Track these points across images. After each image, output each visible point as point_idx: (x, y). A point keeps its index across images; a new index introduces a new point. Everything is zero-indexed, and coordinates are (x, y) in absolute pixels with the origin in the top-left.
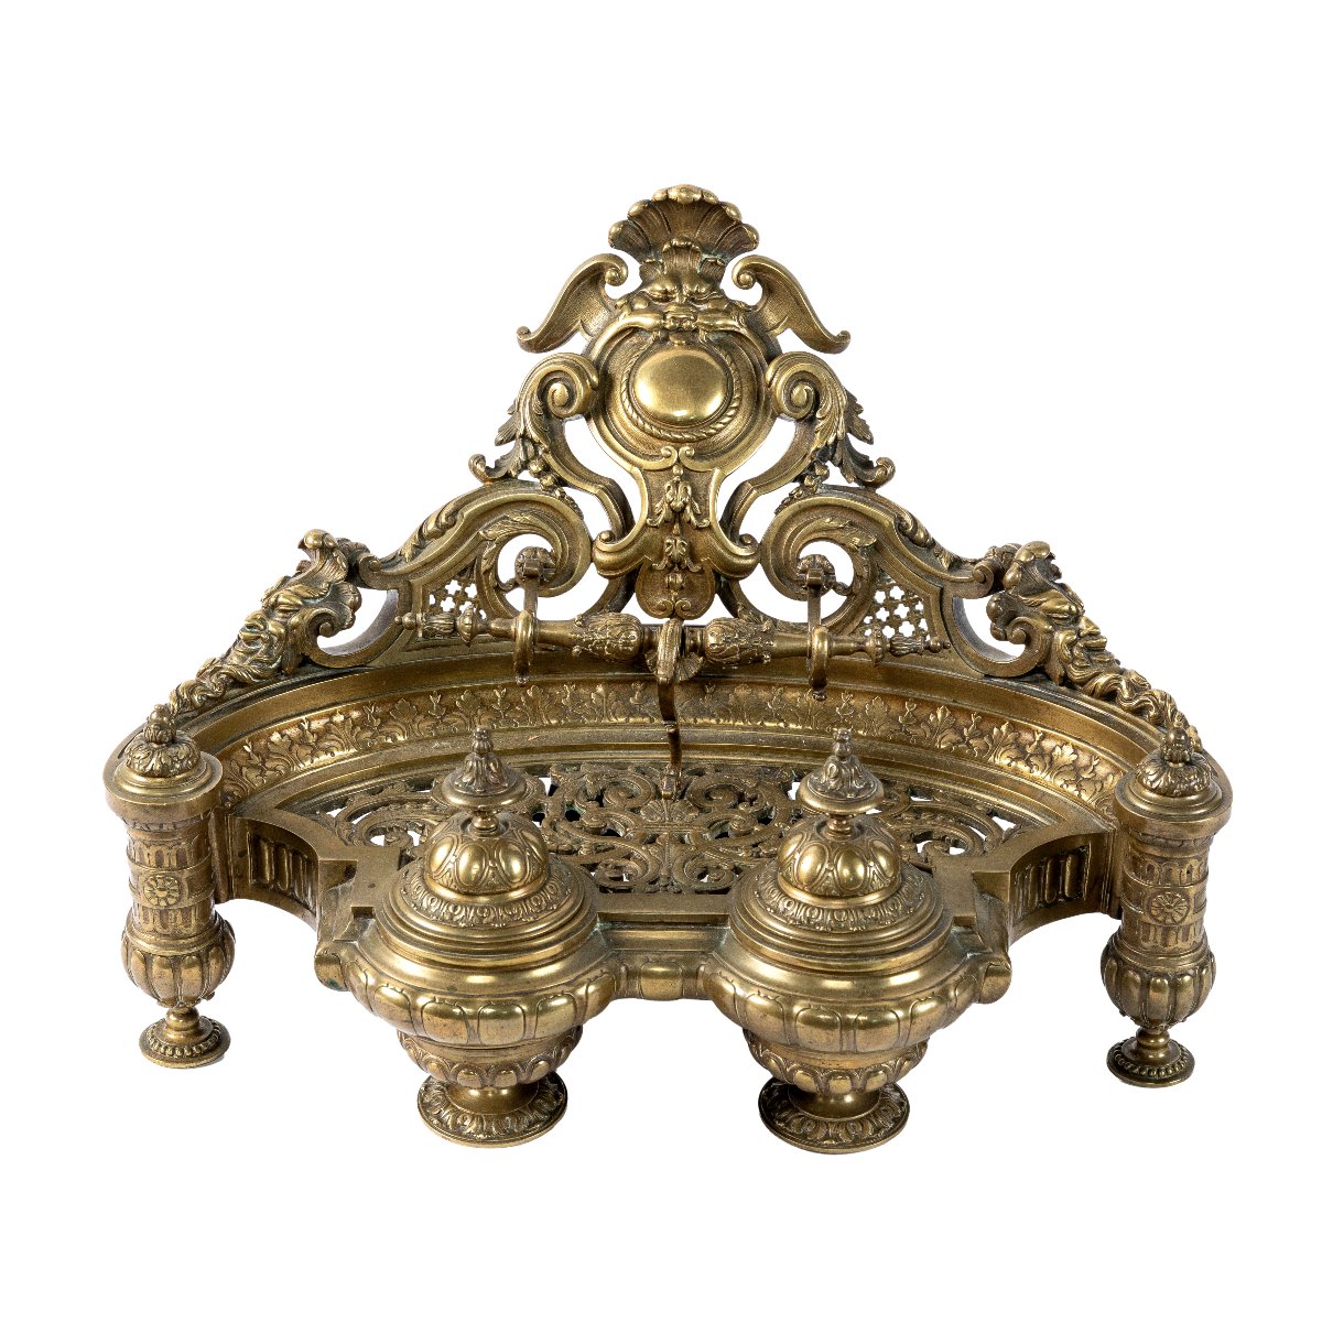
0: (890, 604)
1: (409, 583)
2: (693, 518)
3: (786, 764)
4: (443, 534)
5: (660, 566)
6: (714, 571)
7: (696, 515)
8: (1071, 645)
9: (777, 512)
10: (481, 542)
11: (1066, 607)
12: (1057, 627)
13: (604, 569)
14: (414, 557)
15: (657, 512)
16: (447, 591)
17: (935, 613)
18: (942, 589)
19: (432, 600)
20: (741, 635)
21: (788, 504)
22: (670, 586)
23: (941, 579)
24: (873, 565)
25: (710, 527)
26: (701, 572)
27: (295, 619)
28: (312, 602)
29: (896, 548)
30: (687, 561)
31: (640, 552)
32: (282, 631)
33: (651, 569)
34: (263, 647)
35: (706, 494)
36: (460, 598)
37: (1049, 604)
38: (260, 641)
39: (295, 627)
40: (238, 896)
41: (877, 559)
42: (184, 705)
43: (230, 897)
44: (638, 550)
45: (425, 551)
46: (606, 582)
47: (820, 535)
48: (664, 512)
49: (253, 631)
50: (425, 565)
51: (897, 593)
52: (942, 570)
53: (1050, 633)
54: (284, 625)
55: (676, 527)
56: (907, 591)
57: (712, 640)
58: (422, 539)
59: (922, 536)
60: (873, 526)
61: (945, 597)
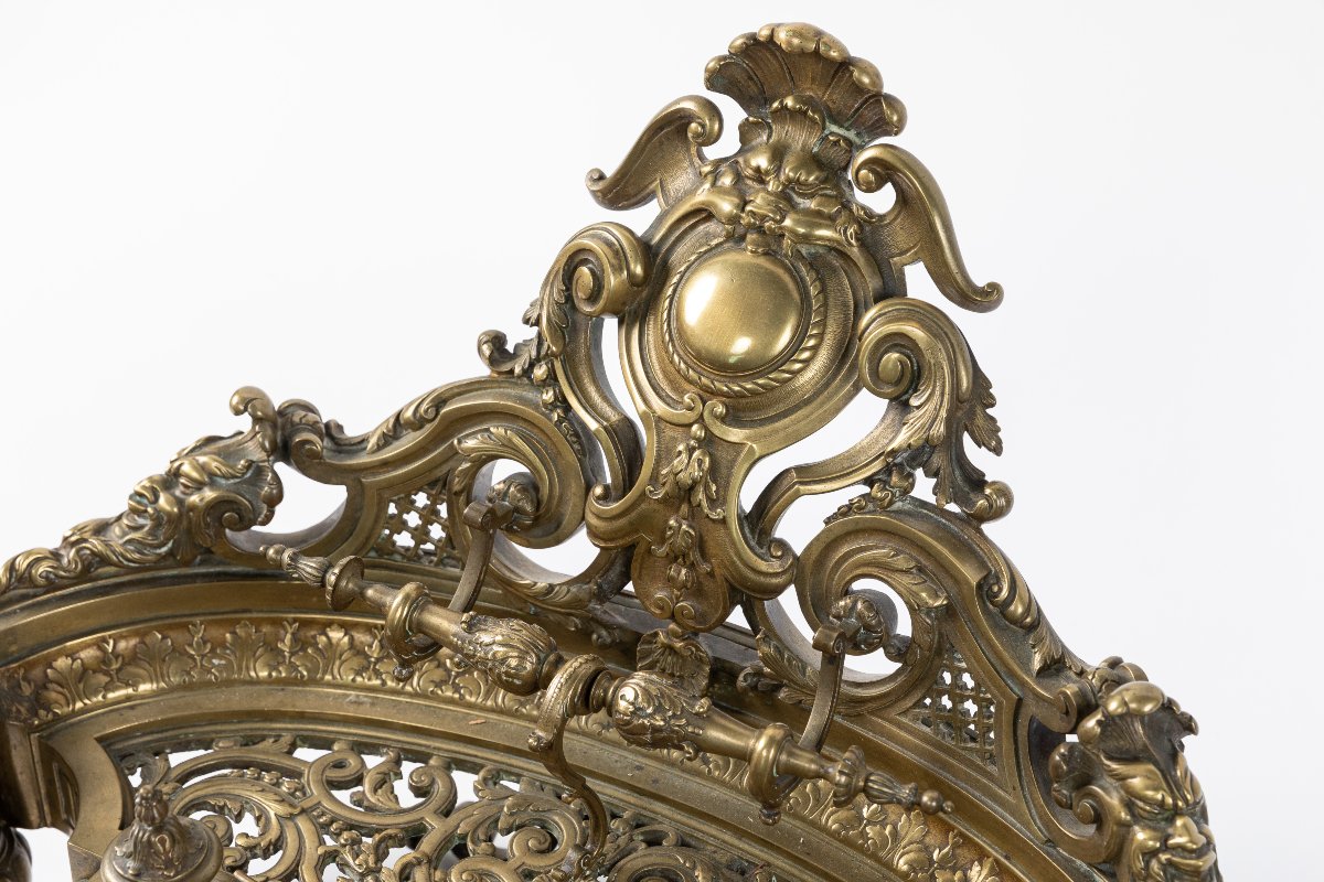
0: (958, 693)
1: (361, 482)
2: (705, 504)
3: (769, 865)
4: (421, 427)
5: (662, 551)
6: (727, 580)
7: (709, 498)
8: (1151, 854)
9: (828, 521)
10: (453, 453)
11: (1159, 796)
12: (1137, 818)
13: (594, 535)
14: (379, 448)
15: (662, 480)
16: (414, 501)
17: (1007, 728)
18: (1020, 700)
19: (392, 509)
20: (659, 709)
21: (844, 514)
22: (670, 580)
23: (1023, 684)
24: (941, 635)
25: (724, 521)
26: (711, 574)
27: (194, 498)
28: (223, 481)
29: (973, 620)
30: (694, 556)
31: (634, 527)
32: (176, 510)
33: (649, 551)
34: (148, 523)
35: (729, 475)
36: (429, 515)
37: (1137, 783)
38: (147, 515)
39: (193, 508)
40: (54, 825)
41: (947, 628)
42: (21, 579)
43: (43, 823)
44: (631, 523)
45: (396, 444)
46: (598, 550)
47: (874, 571)
48: (668, 485)
49: (141, 501)
50: (386, 464)
51: (967, 679)
52: (1028, 671)
53: (1127, 826)
54: (180, 502)
55: (684, 508)
56: (978, 685)
57: (622, 705)
58: (398, 426)
59: (1020, 610)
60: (949, 583)
61: (1023, 710)
